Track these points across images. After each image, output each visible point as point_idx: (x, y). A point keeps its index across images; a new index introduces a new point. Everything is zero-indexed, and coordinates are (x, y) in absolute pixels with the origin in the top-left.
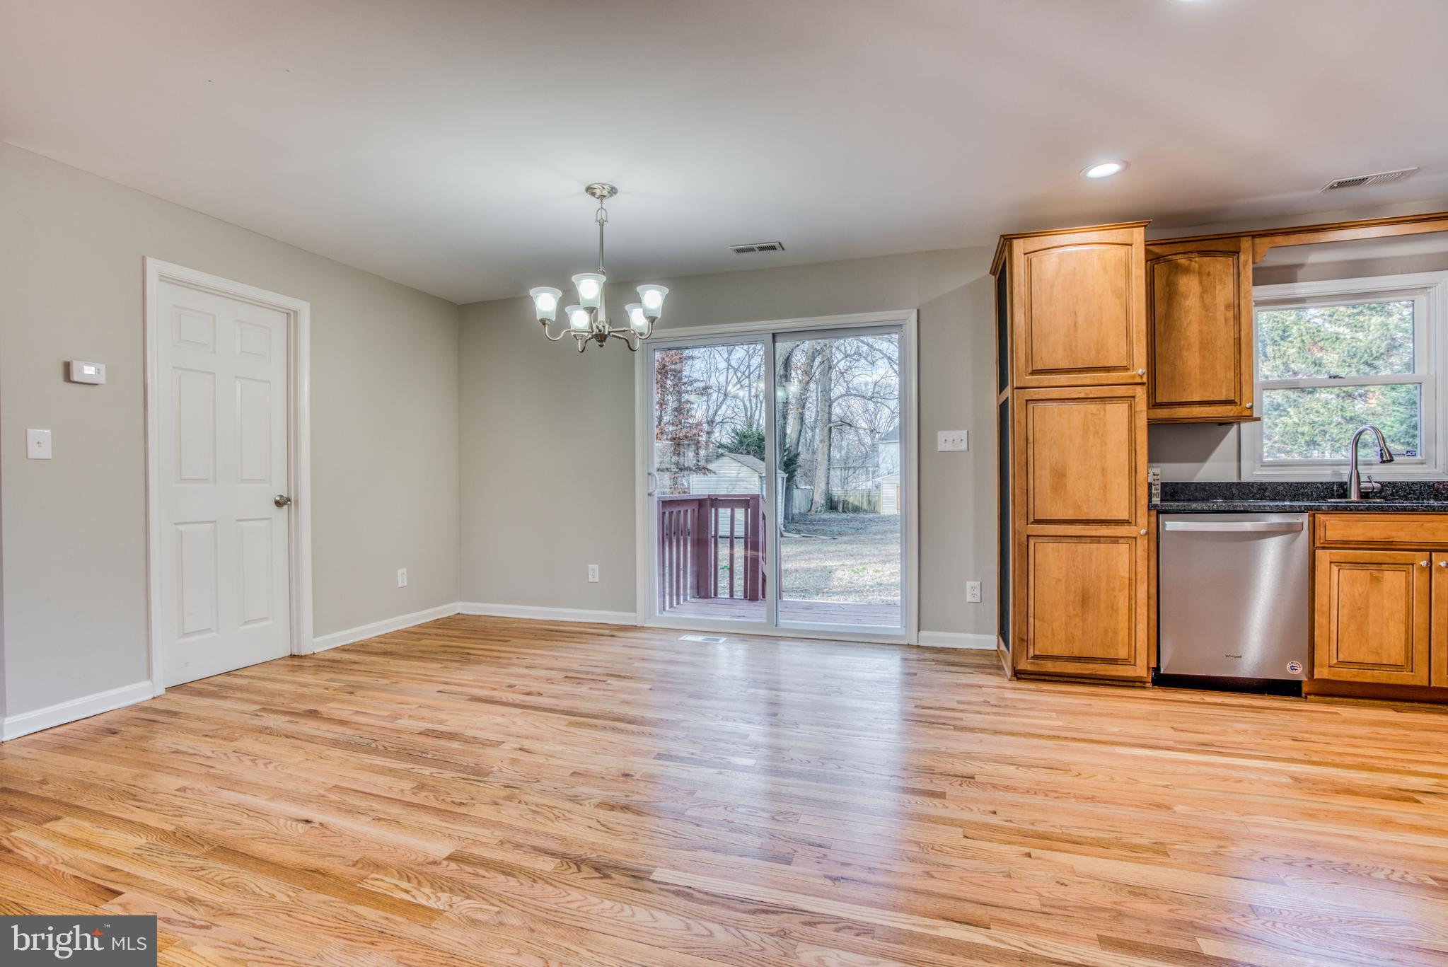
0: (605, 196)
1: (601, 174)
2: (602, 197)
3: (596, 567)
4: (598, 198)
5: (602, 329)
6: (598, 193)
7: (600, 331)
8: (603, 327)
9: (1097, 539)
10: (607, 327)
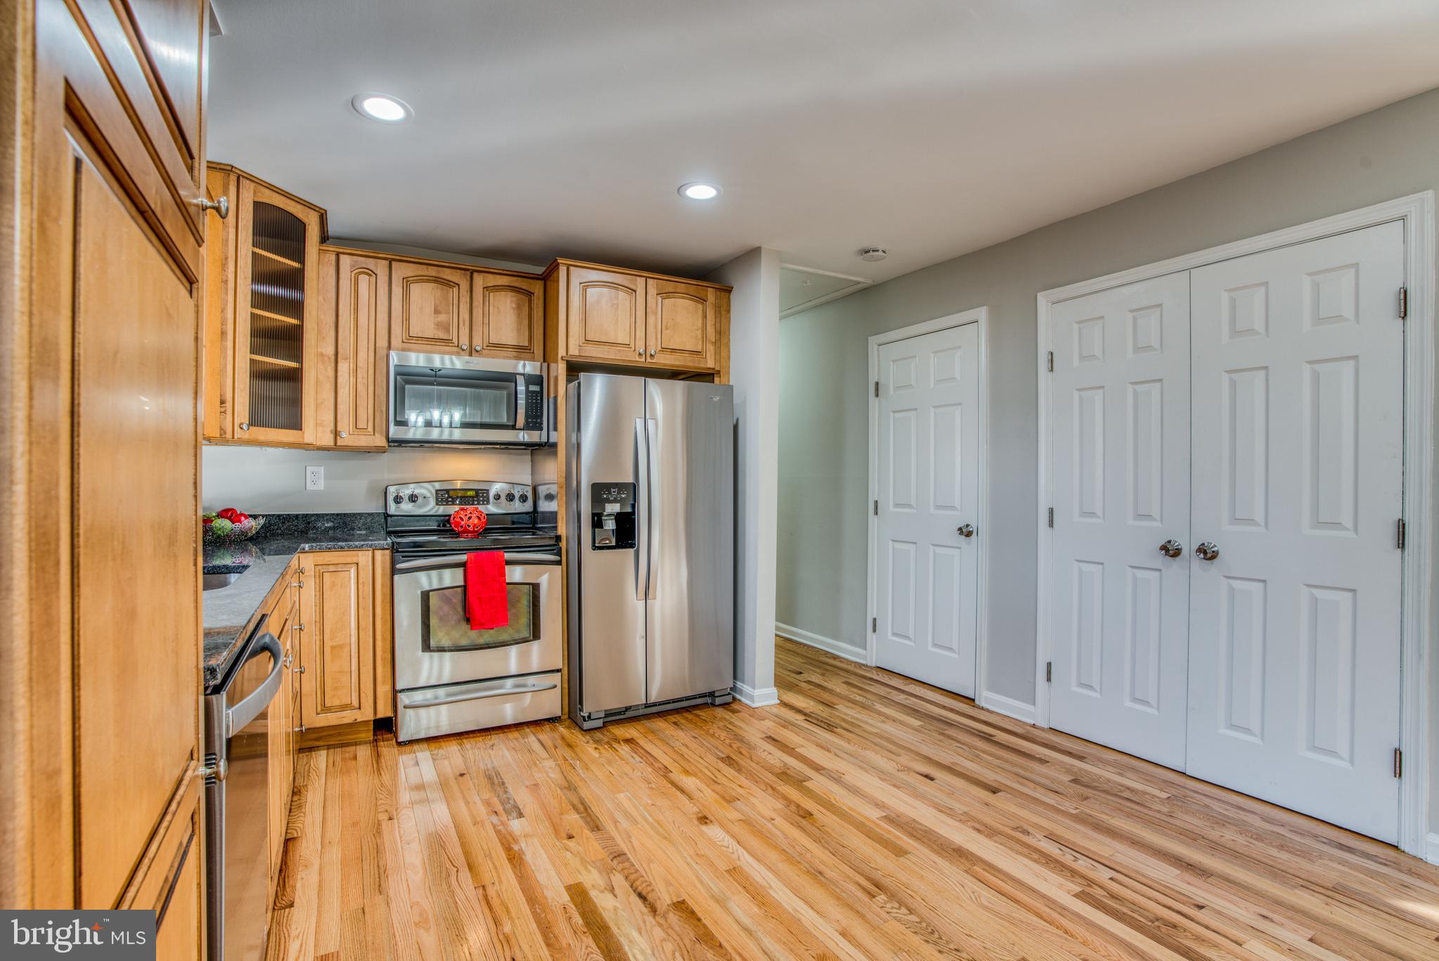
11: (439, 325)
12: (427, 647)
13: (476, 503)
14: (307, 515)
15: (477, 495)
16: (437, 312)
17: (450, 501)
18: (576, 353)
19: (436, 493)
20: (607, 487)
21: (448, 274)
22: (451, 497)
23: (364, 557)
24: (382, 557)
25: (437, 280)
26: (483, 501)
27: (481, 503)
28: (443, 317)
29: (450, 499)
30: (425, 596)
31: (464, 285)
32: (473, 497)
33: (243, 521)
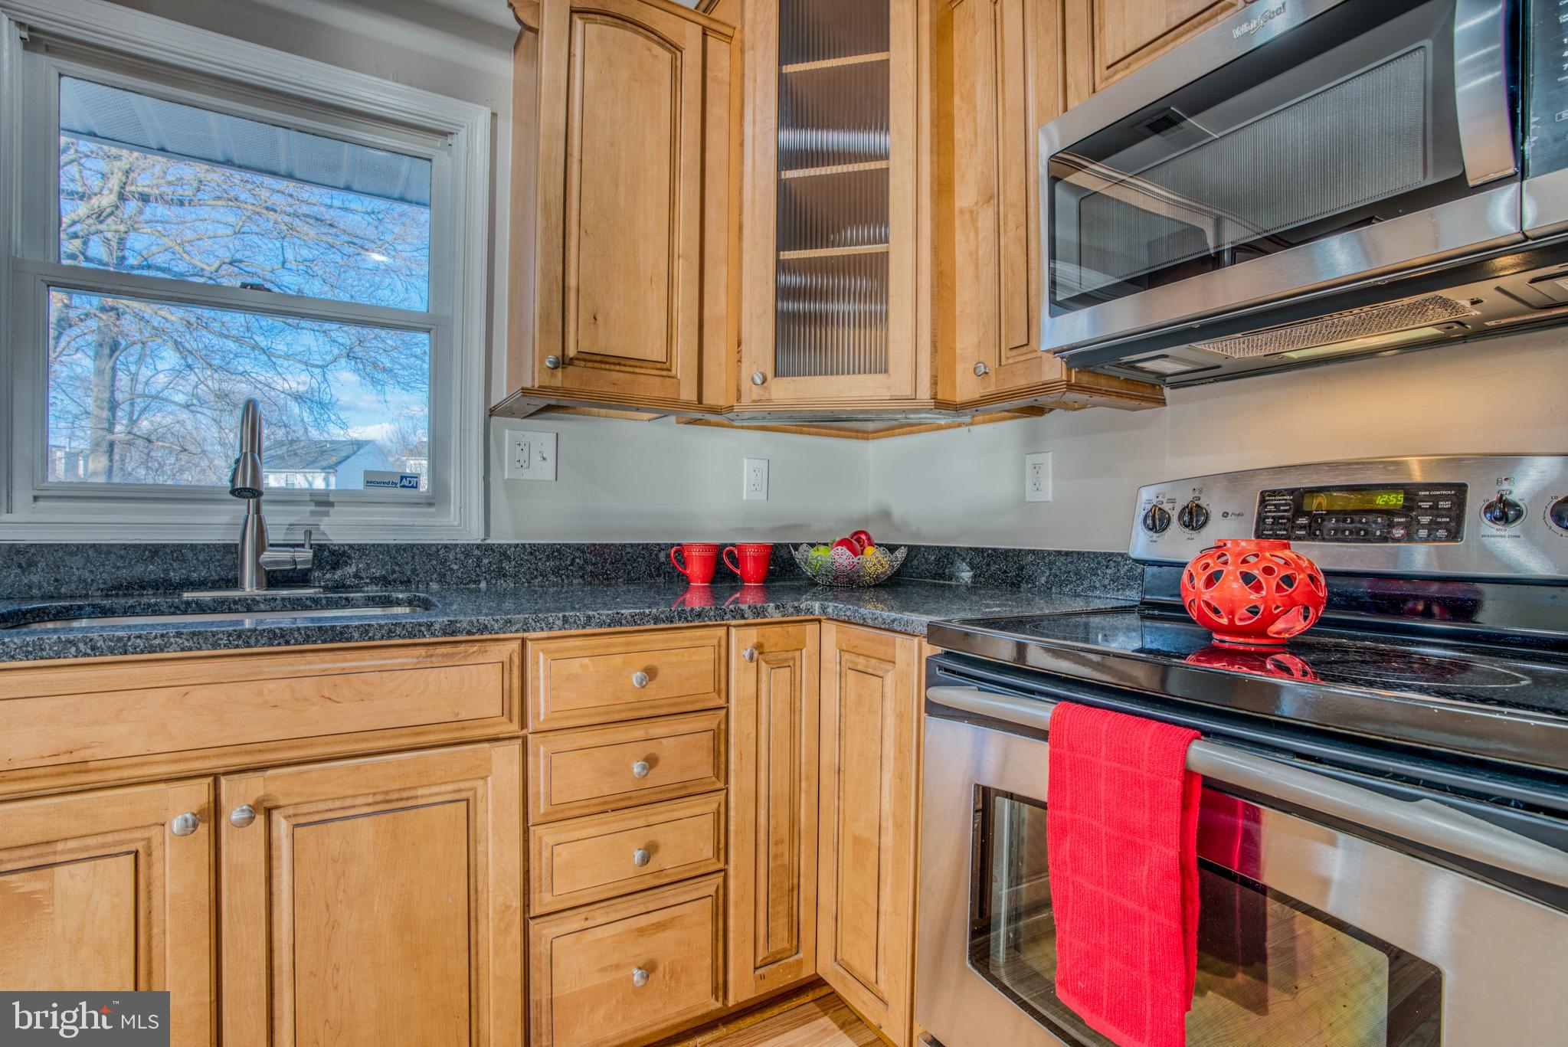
12: (977, 959)
13: (1398, 533)
14: (1020, 550)
15: (1410, 506)
17: (1302, 527)
19: (1263, 502)
22: (1308, 514)
23: (904, 652)
26: (1433, 527)
27: (1423, 533)
29: (1303, 521)
30: (985, 804)
32: (1388, 513)
33: (842, 557)
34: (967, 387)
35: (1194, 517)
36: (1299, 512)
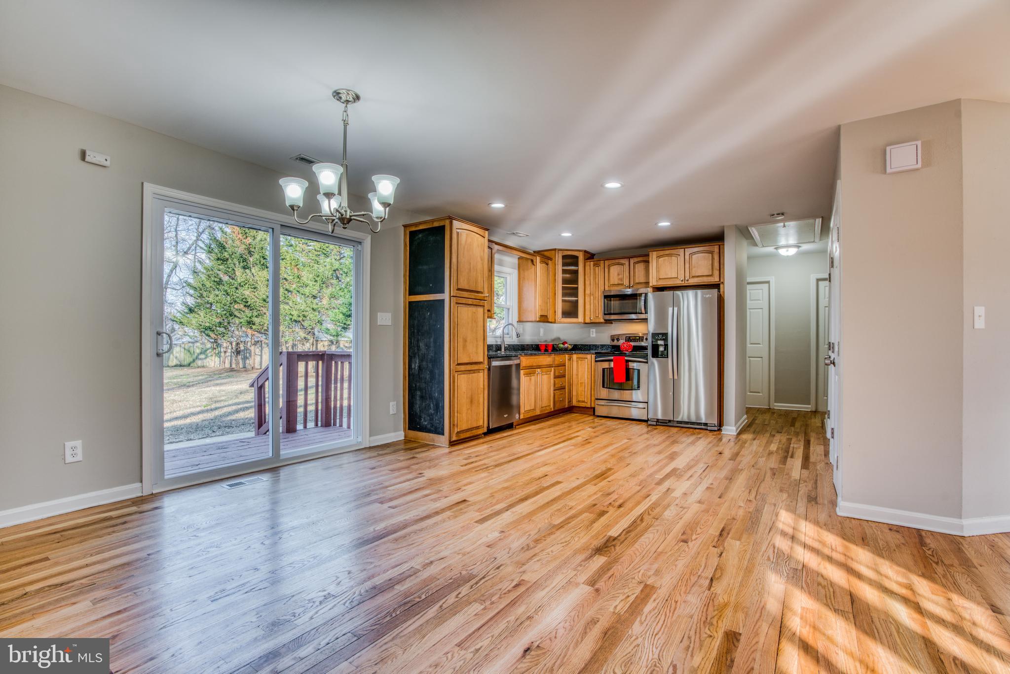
0: (350, 101)
1: (345, 81)
2: (347, 102)
3: (78, 443)
4: (343, 103)
5: (344, 213)
6: (344, 98)
7: (342, 215)
8: (346, 211)
9: (474, 371)
10: (349, 211)
11: (619, 279)
12: (603, 386)
15: (639, 339)
16: (618, 275)
18: (655, 284)
19: (626, 338)
20: (658, 334)
21: (622, 261)
23: (589, 356)
24: (593, 356)
25: (619, 264)
26: (641, 341)
28: (620, 276)
30: (604, 370)
31: (627, 263)
33: (566, 345)
34: (588, 321)
35: (618, 340)
36: (629, 339)
